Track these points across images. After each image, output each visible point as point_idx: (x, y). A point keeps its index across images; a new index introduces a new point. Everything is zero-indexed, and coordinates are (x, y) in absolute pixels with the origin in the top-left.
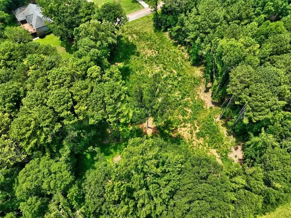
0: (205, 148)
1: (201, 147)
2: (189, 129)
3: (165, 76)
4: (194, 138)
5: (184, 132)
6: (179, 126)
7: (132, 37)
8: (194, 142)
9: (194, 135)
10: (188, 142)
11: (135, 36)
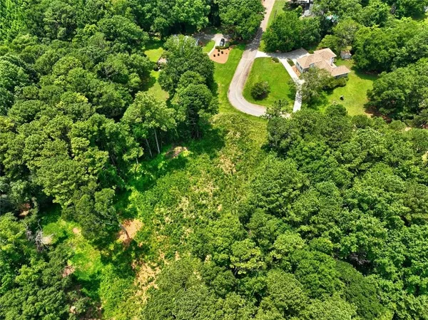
0: (140, 309)
1: (138, 303)
2: (153, 276)
3: (204, 202)
4: (144, 288)
5: (146, 272)
6: (149, 262)
7: (235, 134)
8: (139, 292)
9: (149, 286)
10: (136, 284)
11: (238, 135)
